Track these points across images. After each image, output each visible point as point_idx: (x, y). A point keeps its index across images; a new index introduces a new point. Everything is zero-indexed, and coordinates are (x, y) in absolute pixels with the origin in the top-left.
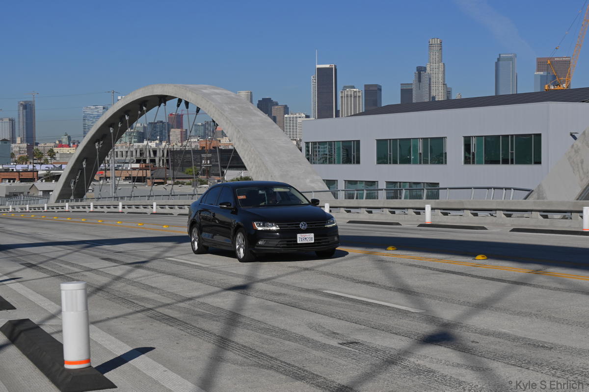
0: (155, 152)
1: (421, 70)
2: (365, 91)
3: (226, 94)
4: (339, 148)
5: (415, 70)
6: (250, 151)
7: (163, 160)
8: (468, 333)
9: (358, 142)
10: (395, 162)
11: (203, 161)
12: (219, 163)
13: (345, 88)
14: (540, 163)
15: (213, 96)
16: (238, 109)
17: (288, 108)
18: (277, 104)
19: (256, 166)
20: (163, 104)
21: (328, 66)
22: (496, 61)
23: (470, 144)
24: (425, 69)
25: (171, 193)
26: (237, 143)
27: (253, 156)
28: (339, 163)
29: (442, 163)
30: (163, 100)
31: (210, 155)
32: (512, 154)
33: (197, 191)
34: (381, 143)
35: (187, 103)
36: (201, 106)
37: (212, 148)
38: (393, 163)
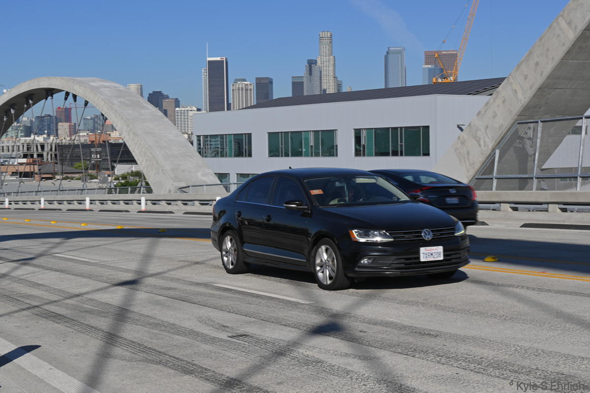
0: (43, 147)
1: (311, 63)
2: (256, 84)
3: (114, 87)
4: (230, 142)
5: (306, 64)
6: (140, 144)
7: (51, 154)
8: (356, 323)
9: (250, 135)
10: (287, 155)
11: (93, 155)
12: (109, 158)
13: (236, 81)
14: (428, 154)
15: (102, 89)
16: (127, 102)
17: (179, 101)
18: (167, 97)
19: (147, 160)
20: (50, 98)
21: (218, 59)
22: (386, 54)
23: (360, 137)
24: (315, 62)
25: (59, 189)
26: (127, 137)
27: (143, 150)
28: (230, 156)
29: (333, 155)
30: (49, 93)
31: (99, 149)
32: (401, 146)
33: (86, 186)
34: (273, 136)
35: (75, 97)
36: (89, 99)
37: (101, 142)
38: (285, 156)
